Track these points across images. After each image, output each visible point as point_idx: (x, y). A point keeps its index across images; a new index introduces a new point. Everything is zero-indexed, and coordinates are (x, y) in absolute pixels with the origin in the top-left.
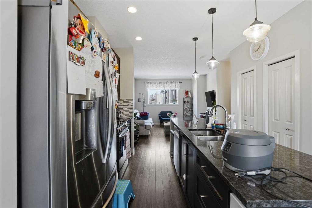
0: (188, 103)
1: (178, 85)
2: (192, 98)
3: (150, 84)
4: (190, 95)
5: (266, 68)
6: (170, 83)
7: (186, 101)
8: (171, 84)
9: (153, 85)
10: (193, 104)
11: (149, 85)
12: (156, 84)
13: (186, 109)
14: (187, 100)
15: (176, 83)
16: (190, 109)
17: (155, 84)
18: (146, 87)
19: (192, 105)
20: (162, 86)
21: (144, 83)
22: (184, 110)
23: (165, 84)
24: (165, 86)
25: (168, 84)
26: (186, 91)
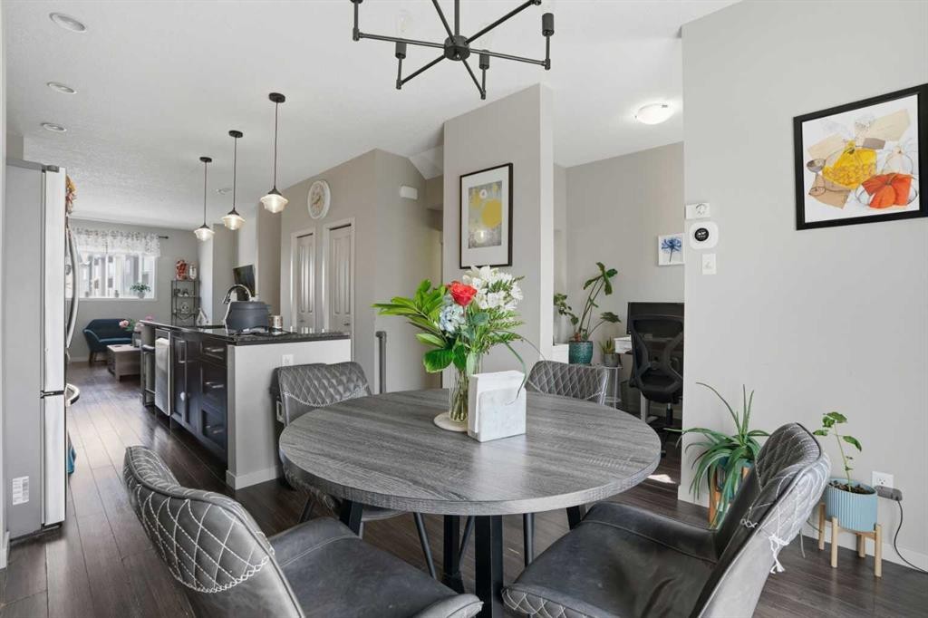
0: (186, 295)
1: (154, 243)
2: (197, 283)
4: (192, 274)
5: (326, 233)
6: (128, 237)
7: (179, 290)
8: (130, 240)
10: (199, 299)
13: (180, 311)
14: (181, 286)
15: (148, 237)
16: (193, 312)
19: (197, 301)
20: (96, 241)
22: (173, 314)
23: (109, 239)
24: (109, 243)
25: (119, 238)
26: (179, 262)
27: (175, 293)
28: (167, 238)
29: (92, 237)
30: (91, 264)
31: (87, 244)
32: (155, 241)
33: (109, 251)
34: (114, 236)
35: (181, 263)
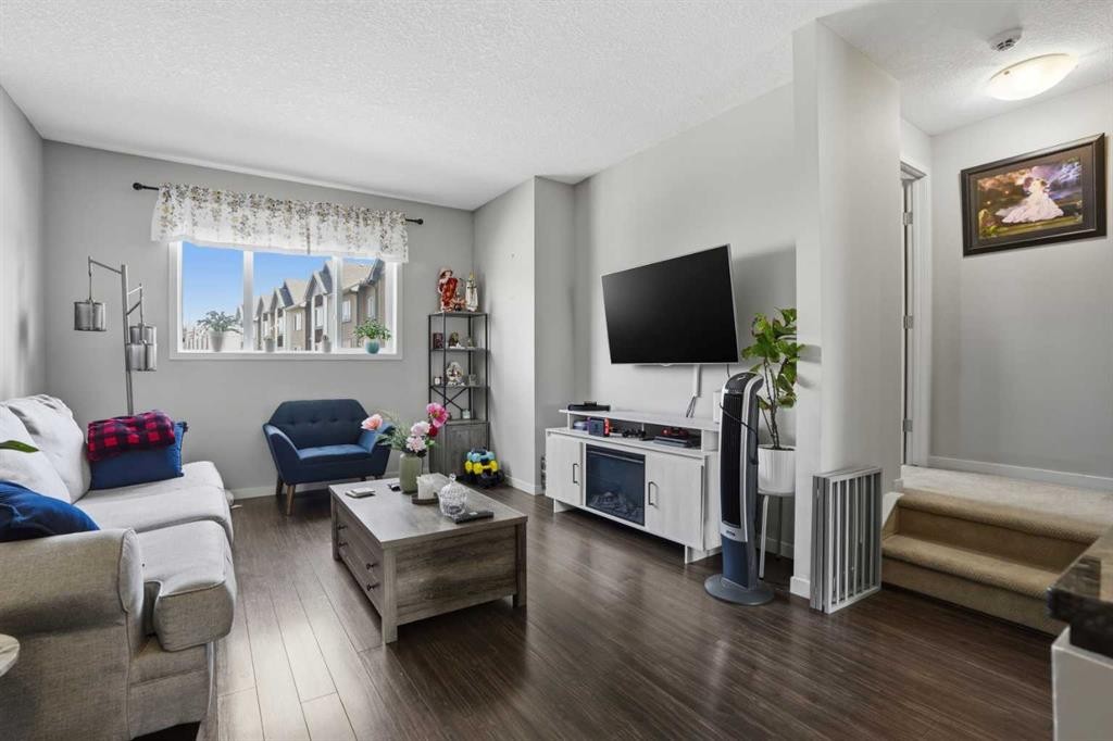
0: (459, 347)
1: (397, 234)
2: (479, 318)
3: (188, 203)
6: (348, 217)
7: (444, 335)
9: (216, 214)
11: (182, 208)
12: (245, 211)
14: (448, 327)
15: (387, 220)
16: (471, 384)
17: (235, 205)
18: (156, 226)
19: (482, 359)
20: (288, 225)
21: (137, 186)
22: (431, 387)
23: (313, 220)
24: (313, 230)
25: (331, 219)
26: (443, 275)
27: (436, 343)
28: (420, 222)
29: (281, 215)
30: (309, 305)
31: (271, 232)
32: (399, 227)
33: (313, 247)
34: (323, 215)
35: (448, 276)
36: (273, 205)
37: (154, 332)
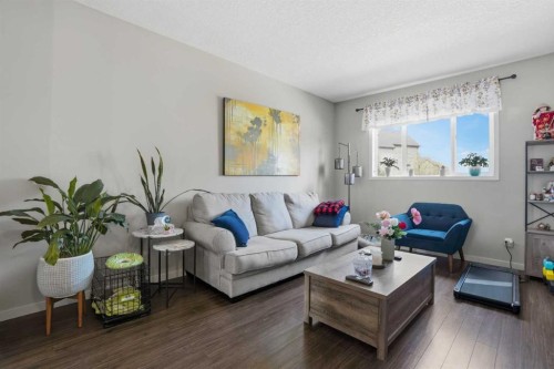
1: (491, 93)
3: (374, 111)
6: (452, 93)
7: (540, 161)
8: (456, 95)
9: (384, 113)
11: (372, 114)
12: (396, 107)
13: (542, 197)
14: (544, 154)
15: (482, 85)
17: (391, 106)
18: (364, 124)
20: (417, 108)
21: (357, 110)
22: (528, 202)
23: (430, 101)
24: (430, 107)
25: (441, 97)
26: (537, 112)
27: (532, 167)
28: (514, 76)
29: (413, 104)
31: (408, 114)
32: (493, 87)
33: (431, 116)
34: (436, 97)
35: (543, 111)
36: (409, 101)
37: (360, 169)
